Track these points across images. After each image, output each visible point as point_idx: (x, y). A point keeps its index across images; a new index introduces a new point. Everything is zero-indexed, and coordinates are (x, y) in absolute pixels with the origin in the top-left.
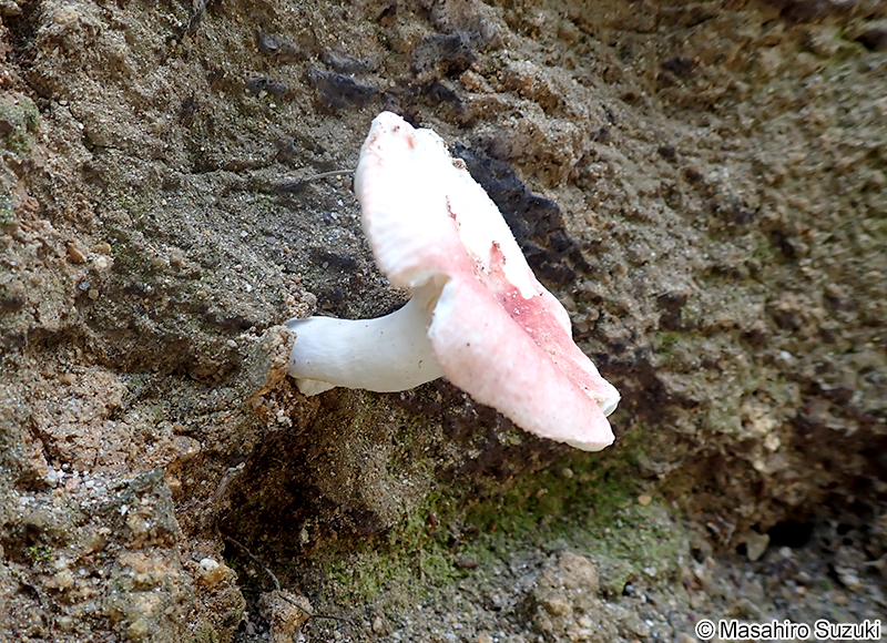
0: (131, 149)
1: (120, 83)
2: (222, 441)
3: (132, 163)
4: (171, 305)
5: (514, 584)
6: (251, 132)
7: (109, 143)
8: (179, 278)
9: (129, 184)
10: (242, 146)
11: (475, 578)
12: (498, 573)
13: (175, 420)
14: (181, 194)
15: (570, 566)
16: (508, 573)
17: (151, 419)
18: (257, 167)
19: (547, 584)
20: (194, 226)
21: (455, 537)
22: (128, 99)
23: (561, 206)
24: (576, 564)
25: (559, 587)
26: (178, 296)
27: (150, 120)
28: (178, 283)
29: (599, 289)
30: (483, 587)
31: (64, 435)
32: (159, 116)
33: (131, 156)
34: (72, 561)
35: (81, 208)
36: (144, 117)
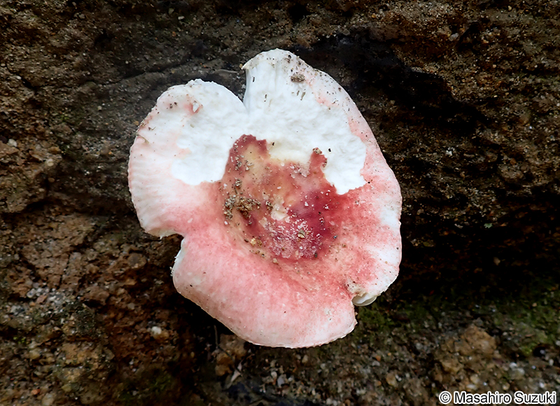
0: (59, 84)
1: (40, 42)
2: (158, 260)
3: (63, 92)
4: (108, 179)
5: (437, 336)
6: (168, 40)
7: (41, 84)
8: (110, 163)
9: (64, 107)
10: (161, 52)
11: (406, 328)
12: (427, 326)
13: (131, 243)
14: (112, 100)
15: (469, 338)
16: (434, 328)
17: (114, 243)
18: (176, 65)
19: (445, 349)
20: (126, 120)
21: (388, 301)
22: (49, 51)
23: (444, 75)
24: (475, 337)
25: (454, 352)
26: (112, 174)
27: (71, 61)
28: (109, 167)
29: (496, 137)
30: (410, 336)
31: (42, 266)
32: (77, 56)
33: (61, 87)
34: (39, 344)
35: (36, 125)
36: (65, 59)
